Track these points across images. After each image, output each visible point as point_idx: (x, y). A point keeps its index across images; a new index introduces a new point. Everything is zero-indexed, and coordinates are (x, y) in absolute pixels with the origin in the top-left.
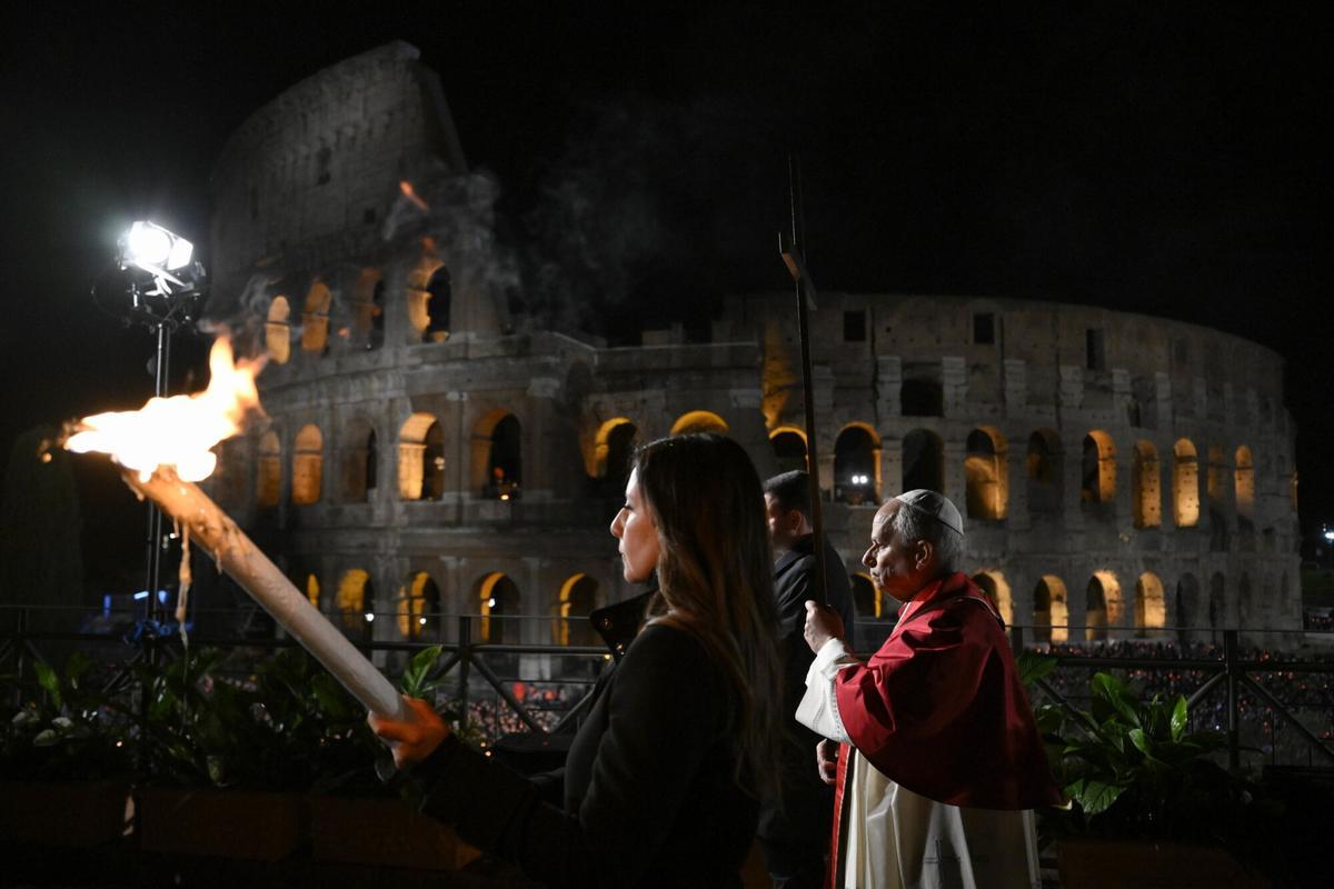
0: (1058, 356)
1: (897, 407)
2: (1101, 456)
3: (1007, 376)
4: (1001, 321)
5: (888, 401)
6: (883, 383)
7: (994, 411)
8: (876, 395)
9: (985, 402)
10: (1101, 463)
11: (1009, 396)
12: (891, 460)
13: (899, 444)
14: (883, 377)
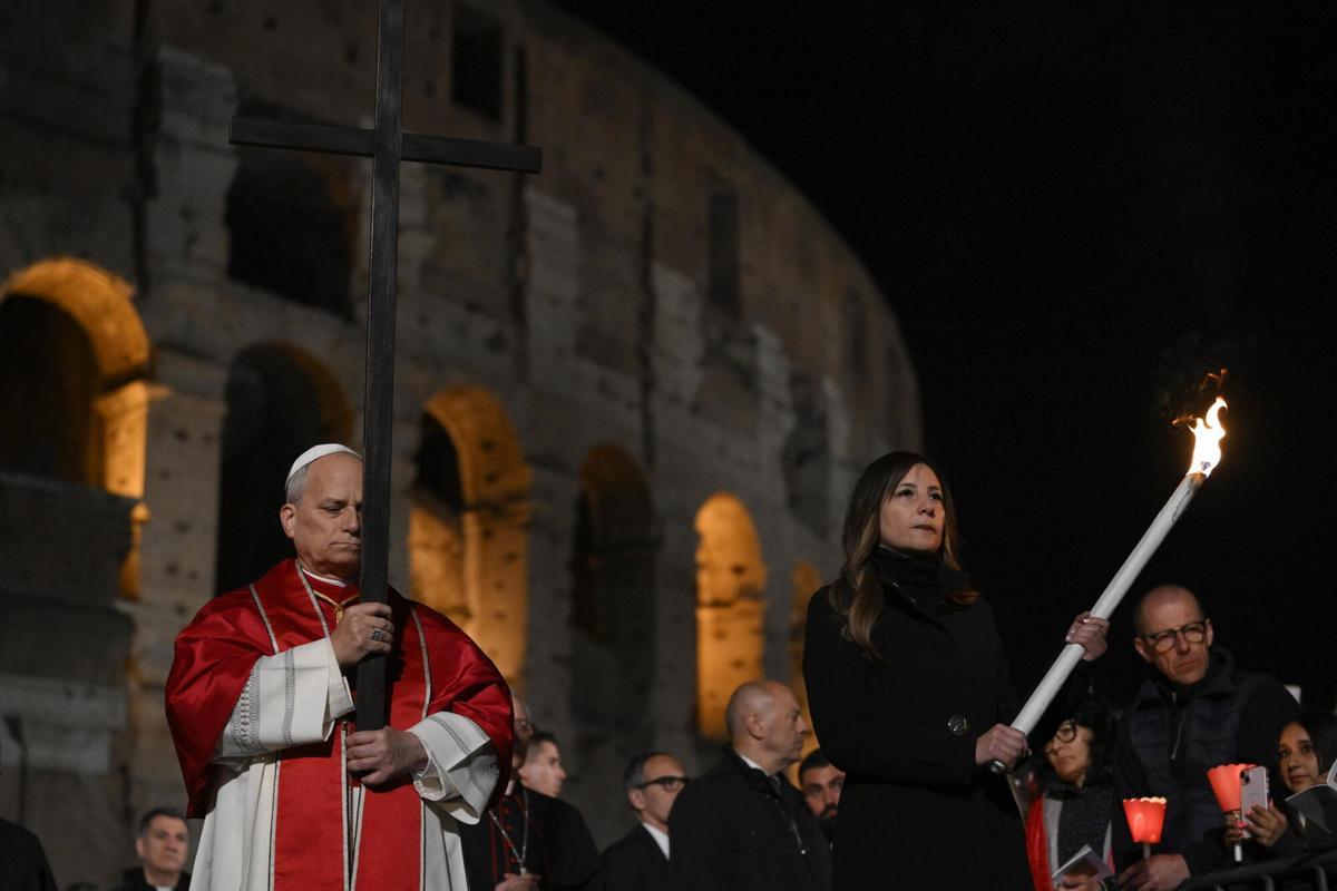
0: (648, 229)
1: (215, 244)
2: (706, 595)
3: (534, 244)
4: (521, 55)
5: (187, 214)
6: (172, 143)
7: (495, 343)
8: (145, 183)
9: (473, 307)
10: (705, 616)
11: (536, 308)
12: (181, 436)
13: (217, 377)
14: (174, 122)
